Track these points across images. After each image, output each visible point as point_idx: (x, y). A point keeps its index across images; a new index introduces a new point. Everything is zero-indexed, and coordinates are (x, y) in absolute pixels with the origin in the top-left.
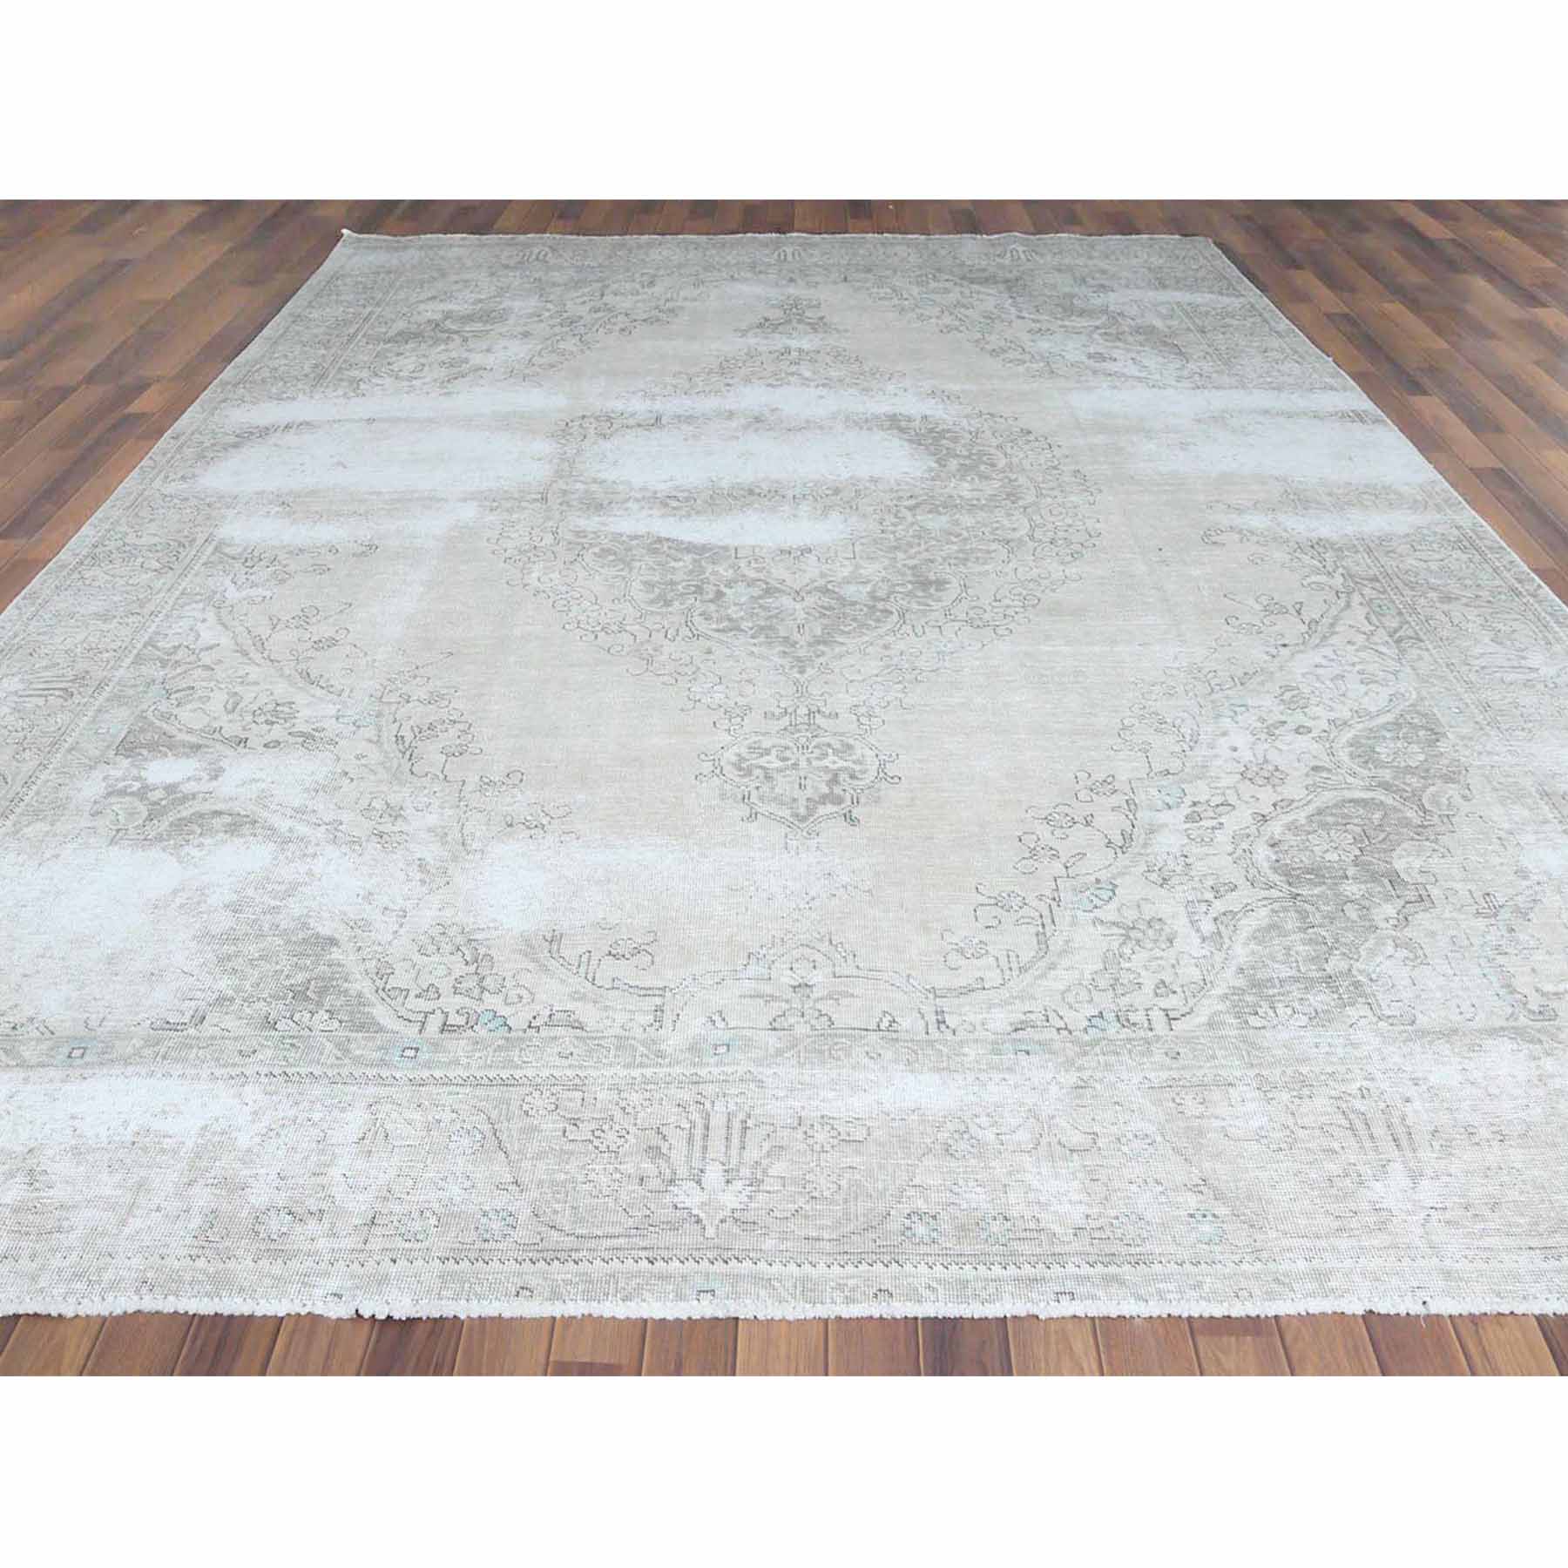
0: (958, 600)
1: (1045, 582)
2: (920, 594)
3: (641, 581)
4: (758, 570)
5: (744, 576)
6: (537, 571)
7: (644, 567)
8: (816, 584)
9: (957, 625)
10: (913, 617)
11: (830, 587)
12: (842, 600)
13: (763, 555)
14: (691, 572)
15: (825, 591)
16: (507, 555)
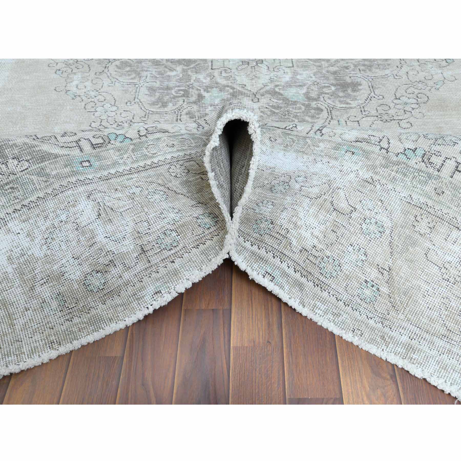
0: (369, 99)
1: (430, 83)
2: (341, 94)
3: (147, 87)
4: (227, 78)
5: (217, 83)
6: (77, 78)
7: (149, 75)
8: (267, 88)
9: (371, 119)
10: (338, 113)
11: (277, 90)
12: (286, 100)
13: (230, 67)
14: (181, 79)
15: (274, 93)
16: (58, 67)
